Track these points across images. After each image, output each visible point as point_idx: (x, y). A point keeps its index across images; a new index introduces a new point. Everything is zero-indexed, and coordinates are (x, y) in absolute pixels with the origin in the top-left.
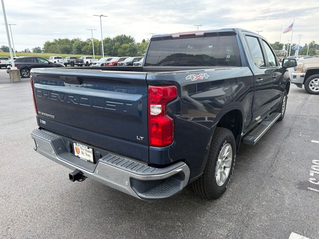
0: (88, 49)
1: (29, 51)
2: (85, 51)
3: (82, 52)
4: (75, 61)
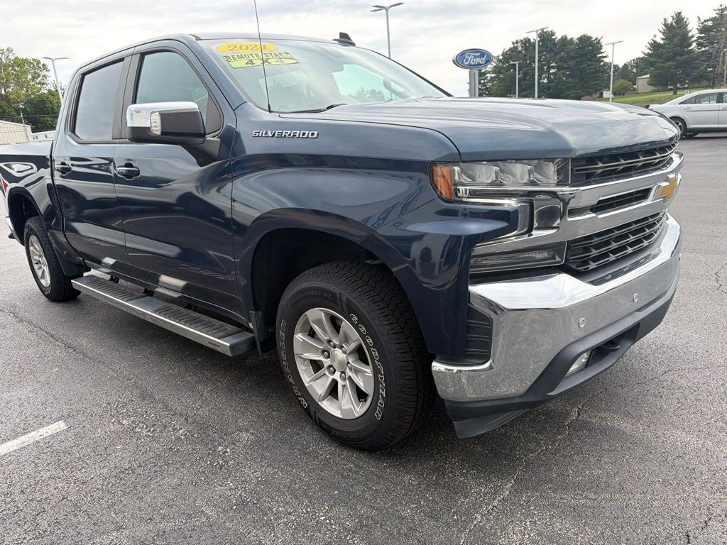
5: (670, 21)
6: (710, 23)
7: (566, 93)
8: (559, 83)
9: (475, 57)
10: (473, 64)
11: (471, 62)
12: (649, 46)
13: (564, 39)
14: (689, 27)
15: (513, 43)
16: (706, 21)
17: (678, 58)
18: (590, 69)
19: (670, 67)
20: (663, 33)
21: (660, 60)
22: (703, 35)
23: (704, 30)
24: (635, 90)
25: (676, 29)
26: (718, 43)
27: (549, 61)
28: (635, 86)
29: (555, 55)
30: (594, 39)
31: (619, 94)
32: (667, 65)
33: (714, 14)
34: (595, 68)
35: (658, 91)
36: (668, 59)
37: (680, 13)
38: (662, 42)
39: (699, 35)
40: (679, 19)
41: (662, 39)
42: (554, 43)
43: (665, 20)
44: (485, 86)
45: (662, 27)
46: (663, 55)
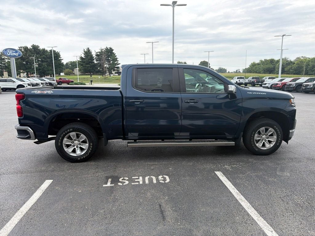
0: (293, 68)
1: (240, 72)
2: (288, 71)
3: (285, 72)
4: (255, 81)
5: (86, 50)
6: (98, 53)
7: (48, 72)
8: (44, 68)
9: (13, 52)
10: (12, 55)
11: (11, 54)
12: (80, 58)
13: (44, 50)
14: (92, 54)
15: (19, 47)
16: (97, 52)
17: (91, 64)
18: (57, 63)
19: (88, 67)
20: (84, 54)
21: (84, 64)
22: (97, 57)
23: (97, 55)
24: (74, 73)
25: (88, 53)
26: (102, 61)
27: (38, 58)
28: (74, 72)
29: (41, 55)
30: (57, 52)
31: (68, 75)
32: (87, 66)
33: (99, 51)
34: (59, 63)
35: (82, 75)
36: (87, 64)
37: (89, 48)
38: (84, 57)
39: (96, 57)
40: (88, 49)
41: (84, 56)
42: (40, 51)
43: (84, 50)
44: (4, 65)
45: (83, 52)
46: (85, 62)
